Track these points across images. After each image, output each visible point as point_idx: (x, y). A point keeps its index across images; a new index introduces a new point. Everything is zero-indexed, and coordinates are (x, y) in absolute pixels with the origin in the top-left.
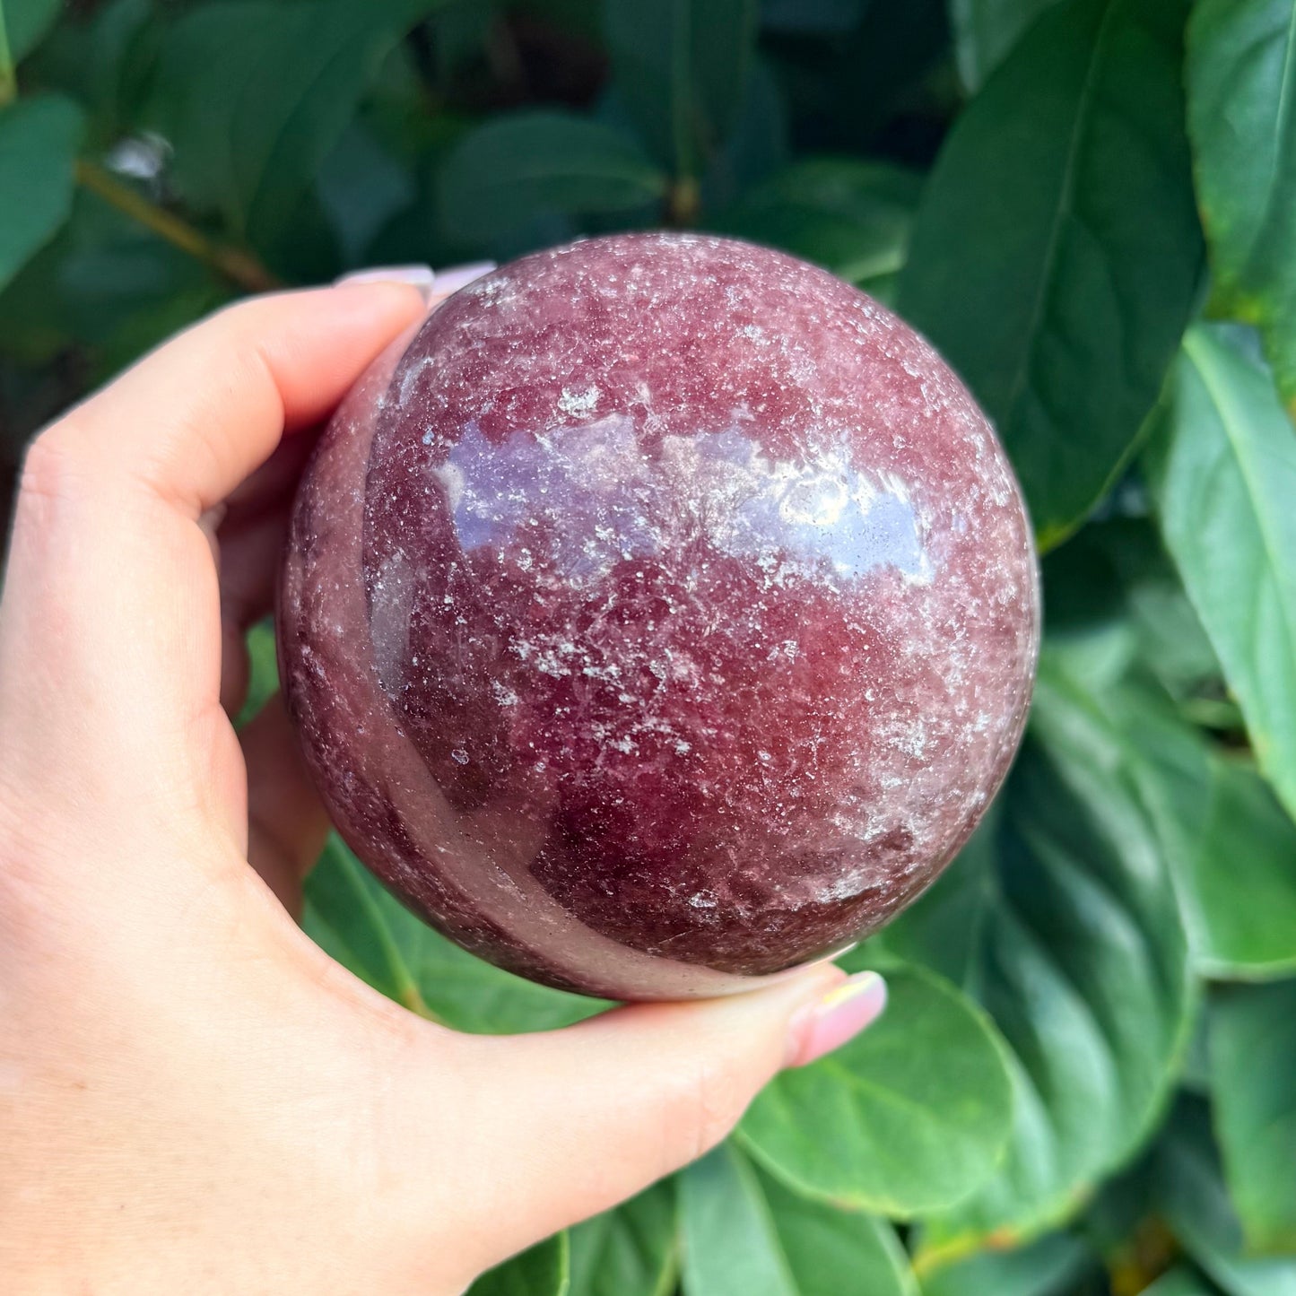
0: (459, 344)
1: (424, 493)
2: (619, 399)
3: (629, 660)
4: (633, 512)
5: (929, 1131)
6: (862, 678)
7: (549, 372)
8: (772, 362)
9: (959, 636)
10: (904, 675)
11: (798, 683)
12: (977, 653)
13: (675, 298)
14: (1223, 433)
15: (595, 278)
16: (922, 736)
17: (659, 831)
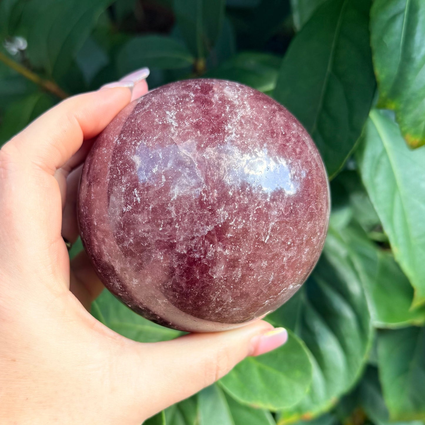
14: (382, 144)
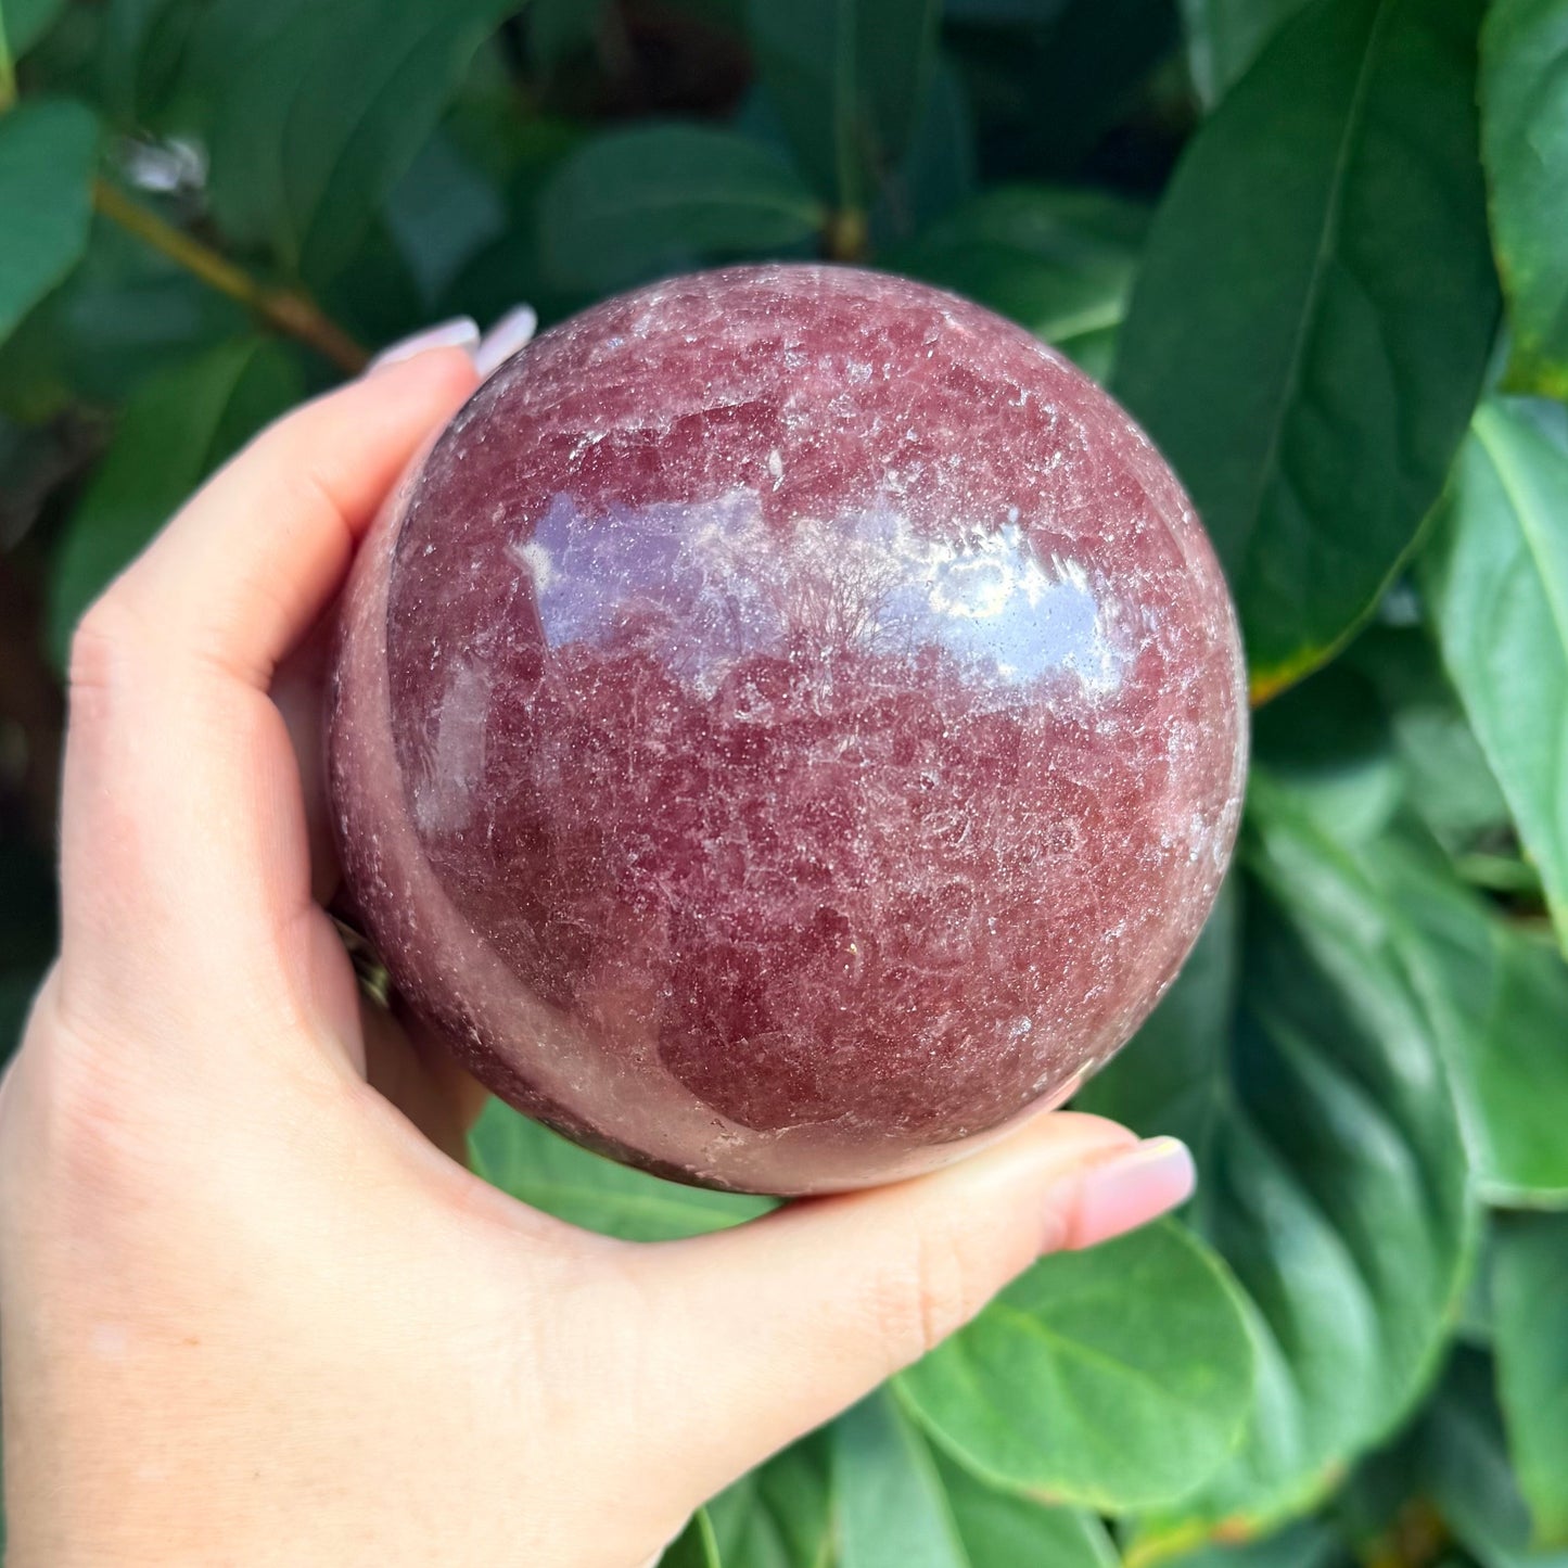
5: (1149, 1404)
14: (1518, 527)
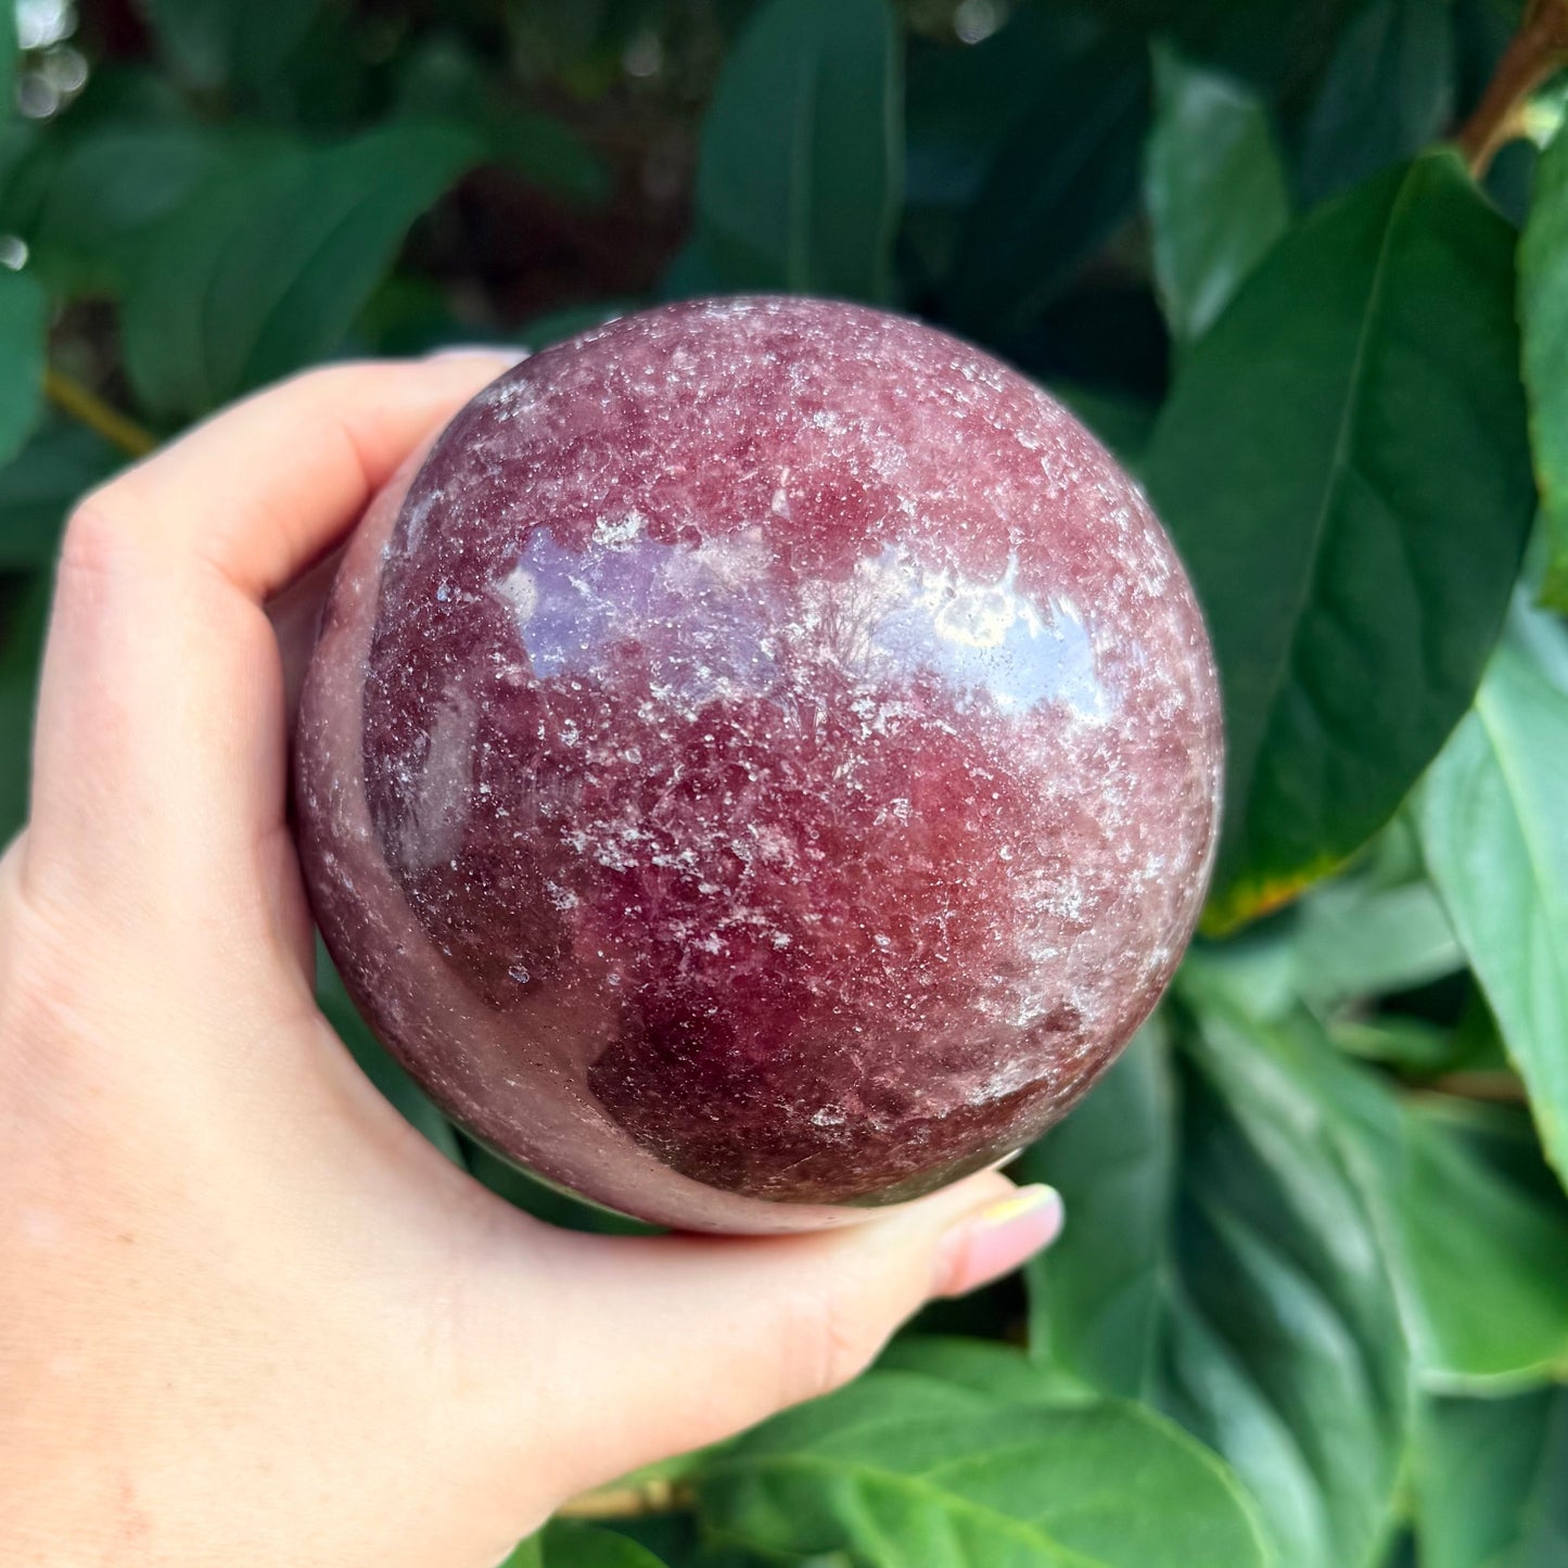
0: (472, 471)
1: (444, 661)
2: (666, 524)
3: (706, 842)
4: (693, 662)
6: (994, 835)
7: (579, 498)
8: (851, 455)
9: (1113, 766)
10: (1047, 823)
11: (915, 849)
12: (1139, 783)
13: (726, 387)
15: (628, 372)
16: (1077, 893)
17: (766, 1041)
